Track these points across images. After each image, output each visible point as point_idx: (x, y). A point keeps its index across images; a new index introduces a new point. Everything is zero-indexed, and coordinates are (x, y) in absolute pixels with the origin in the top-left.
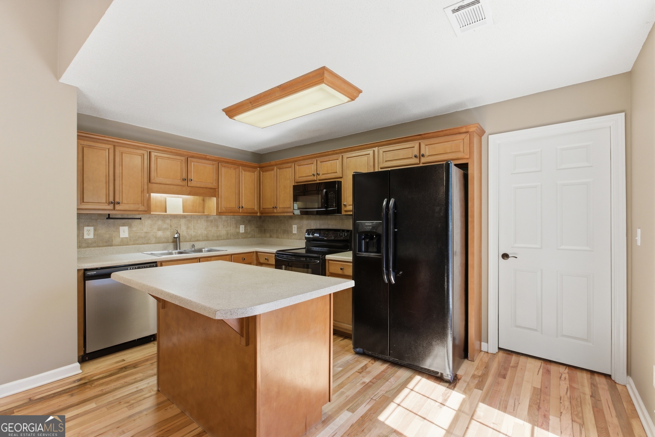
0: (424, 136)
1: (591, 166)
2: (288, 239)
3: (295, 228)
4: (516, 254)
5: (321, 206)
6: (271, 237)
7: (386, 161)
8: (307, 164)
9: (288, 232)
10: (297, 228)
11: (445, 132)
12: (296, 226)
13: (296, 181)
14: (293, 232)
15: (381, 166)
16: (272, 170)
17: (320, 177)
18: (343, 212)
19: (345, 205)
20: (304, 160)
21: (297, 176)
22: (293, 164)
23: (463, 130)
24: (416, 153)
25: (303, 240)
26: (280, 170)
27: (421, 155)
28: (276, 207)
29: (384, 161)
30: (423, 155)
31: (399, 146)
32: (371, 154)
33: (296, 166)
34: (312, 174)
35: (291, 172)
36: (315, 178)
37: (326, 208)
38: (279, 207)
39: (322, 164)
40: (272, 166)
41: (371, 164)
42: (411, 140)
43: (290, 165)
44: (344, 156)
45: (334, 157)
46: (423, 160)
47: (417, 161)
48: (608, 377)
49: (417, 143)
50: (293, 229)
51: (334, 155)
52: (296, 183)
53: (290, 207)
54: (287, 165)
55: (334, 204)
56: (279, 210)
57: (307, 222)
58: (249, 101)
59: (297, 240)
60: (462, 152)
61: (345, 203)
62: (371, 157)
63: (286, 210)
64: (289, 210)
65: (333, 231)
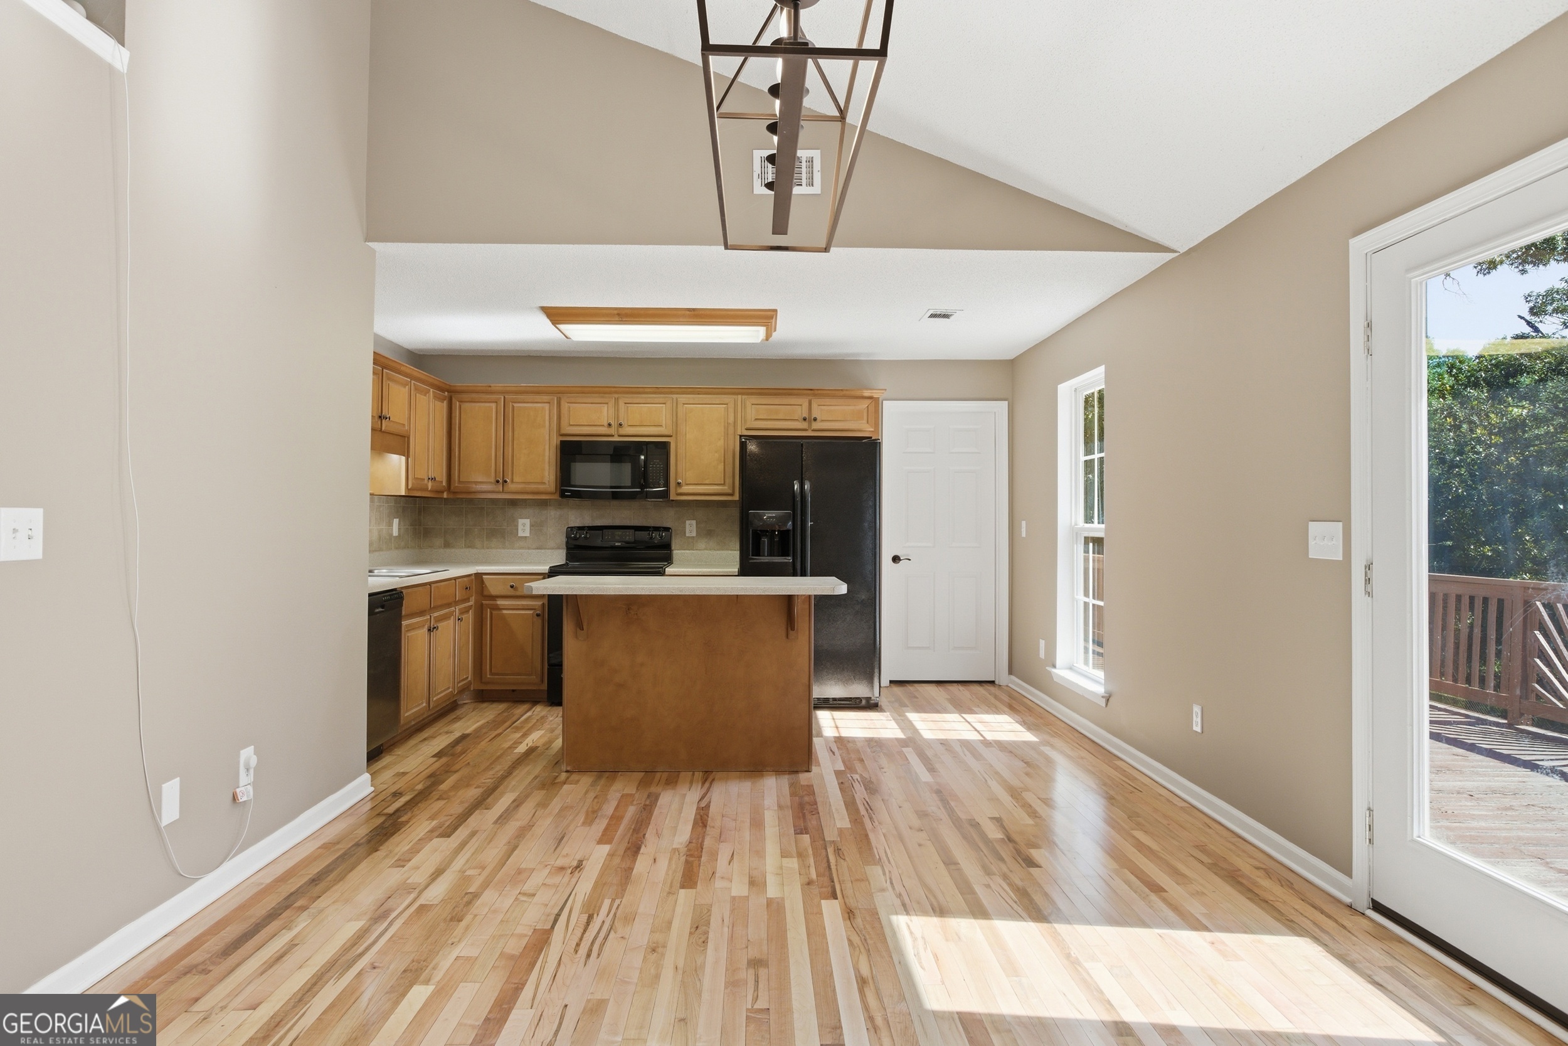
0: (816, 392)
1: (980, 453)
2: (504, 548)
3: (524, 525)
4: (908, 555)
5: (632, 482)
6: (447, 545)
7: (756, 419)
8: (592, 403)
9: (502, 534)
10: (532, 526)
11: (845, 392)
12: (527, 522)
13: (563, 432)
14: (521, 534)
15: (748, 426)
16: (493, 402)
17: (623, 431)
18: (673, 497)
19: (679, 484)
20: (583, 393)
21: (564, 423)
22: (556, 398)
23: (867, 393)
24: (805, 415)
25: (548, 549)
26: (515, 405)
27: (812, 418)
28: (506, 482)
29: (753, 419)
30: (815, 419)
31: (777, 400)
32: (731, 405)
33: (563, 402)
34: (606, 424)
35: (547, 412)
36: (612, 431)
37: (642, 487)
38: (512, 481)
39: (628, 407)
40: (492, 393)
41: (731, 420)
42: (797, 395)
43: (546, 398)
44: (677, 399)
45: (655, 398)
46: (815, 425)
47: (805, 425)
48: (992, 682)
49: (808, 400)
50: (520, 527)
51: (654, 395)
52: (561, 435)
53: (544, 483)
54: (538, 398)
55: (662, 482)
56: (511, 487)
57: (558, 513)
58: (616, 312)
59: (530, 551)
60: (865, 421)
61: (680, 481)
62: (731, 410)
63: (533, 487)
64: (541, 487)
65: (633, 530)
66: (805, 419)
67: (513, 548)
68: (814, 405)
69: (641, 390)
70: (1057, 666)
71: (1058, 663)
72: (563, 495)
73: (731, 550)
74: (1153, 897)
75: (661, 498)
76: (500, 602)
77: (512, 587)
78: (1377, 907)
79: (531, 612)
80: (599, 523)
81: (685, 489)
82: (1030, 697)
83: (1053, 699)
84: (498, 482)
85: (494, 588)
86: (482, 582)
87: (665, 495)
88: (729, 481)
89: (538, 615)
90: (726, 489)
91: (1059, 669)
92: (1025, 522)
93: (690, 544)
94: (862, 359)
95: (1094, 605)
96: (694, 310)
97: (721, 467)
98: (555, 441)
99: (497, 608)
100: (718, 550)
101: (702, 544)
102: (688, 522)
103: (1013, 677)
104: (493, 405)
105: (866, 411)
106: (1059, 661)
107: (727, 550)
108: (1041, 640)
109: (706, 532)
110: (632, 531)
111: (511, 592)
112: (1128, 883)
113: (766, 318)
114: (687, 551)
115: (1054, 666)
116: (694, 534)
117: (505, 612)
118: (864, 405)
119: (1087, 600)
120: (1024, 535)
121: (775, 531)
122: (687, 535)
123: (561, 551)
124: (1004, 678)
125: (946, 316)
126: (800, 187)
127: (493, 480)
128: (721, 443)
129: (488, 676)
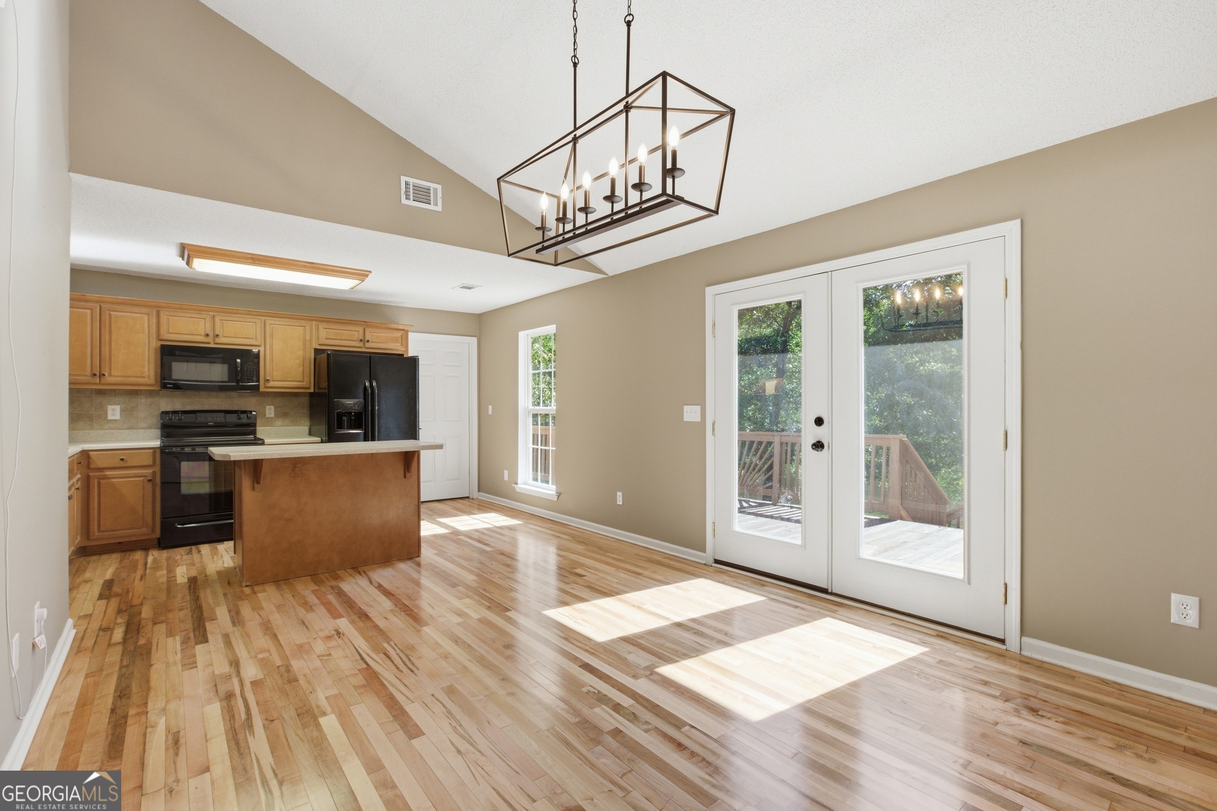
0: (368, 324)
1: (460, 366)
2: (92, 429)
3: (114, 410)
7: (326, 338)
8: (190, 318)
9: (89, 418)
10: (122, 411)
11: (382, 325)
12: (118, 408)
13: (162, 337)
14: (110, 417)
15: (320, 342)
16: (89, 309)
17: (218, 340)
18: (262, 389)
19: (268, 380)
20: (181, 309)
21: (163, 330)
22: (154, 311)
23: (401, 327)
24: (361, 337)
25: (140, 429)
26: (112, 313)
27: (366, 340)
28: (104, 375)
29: (324, 338)
30: (368, 341)
31: (342, 327)
32: (308, 327)
33: (162, 315)
34: (203, 333)
35: (146, 322)
36: (210, 339)
37: (238, 382)
38: (110, 375)
39: (223, 323)
40: (86, 301)
41: (308, 338)
42: (356, 324)
43: (144, 310)
44: (265, 320)
45: (247, 318)
46: (368, 345)
47: (361, 344)
48: (468, 497)
49: (362, 328)
50: (110, 412)
51: (246, 316)
52: (160, 340)
53: (144, 377)
54: (136, 309)
55: (255, 379)
56: (108, 379)
57: (149, 400)
58: (250, 256)
59: (121, 431)
60: (400, 344)
61: (268, 378)
62: (308, 331)
63: (132, 380)
64: (142, 380)
65: (224, 414)
66: (361, 340)
67: (102, 429)
68: (367, 333)
69: (235, 311)
70: (519, 483)
71: (519, 482)
72: (164, 386)
73: (302, 426)
74: (640, 577)
75: (249, 390)
76: (108, 473)
77: (122, 460)
78: (717, 561)
79: (142, 479)
80: (189, 408)
81: (271, 384)
82: (497, 503)
83: (516, 501)
84: (95, 375)
85: (98, 461)
86: (88, 457)
87: (257, 388)
88: (306, 379)
89: (149, 481)
90: (304, 384)
91: (520, 485)
92: (491, 406)
93: (269, 422)
94: (392, 305)
95: (541, 449)
96: (312, 263)
97: (301, 369)
98: (156, 344)
99: (106, 477)
100: (291, 426)
101: (279, 422)
102: (268, 407)
103: (480, 493)
104: (89, 312)
105: (400, 338)
106: (520, 481)
107: (299, 426)
108: (505, 471)
109: (282, 414)
110: (222, 414)
111: (122, 464)
112: (624, 573)
113: (362, 275)
114: (269, 428)
115: (516, 484)
116: (273, 415)
117: (114, 480)
118: (399, 334)
119: (535, 447)
120: (490, 413)
121: (352, 412)
122: (267, 416)
123: (153, 430)
124: (475, 494)
125: (470, 288)
126: (429, 205)
127: (88, 372)
128: (301, 353)
129: (96, 534)
